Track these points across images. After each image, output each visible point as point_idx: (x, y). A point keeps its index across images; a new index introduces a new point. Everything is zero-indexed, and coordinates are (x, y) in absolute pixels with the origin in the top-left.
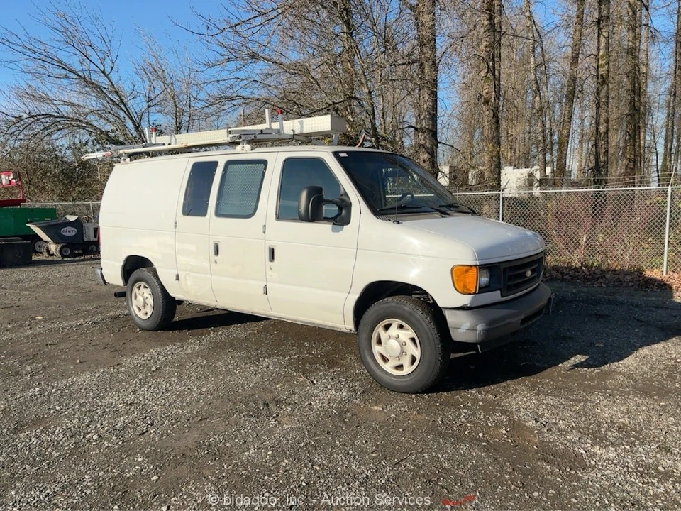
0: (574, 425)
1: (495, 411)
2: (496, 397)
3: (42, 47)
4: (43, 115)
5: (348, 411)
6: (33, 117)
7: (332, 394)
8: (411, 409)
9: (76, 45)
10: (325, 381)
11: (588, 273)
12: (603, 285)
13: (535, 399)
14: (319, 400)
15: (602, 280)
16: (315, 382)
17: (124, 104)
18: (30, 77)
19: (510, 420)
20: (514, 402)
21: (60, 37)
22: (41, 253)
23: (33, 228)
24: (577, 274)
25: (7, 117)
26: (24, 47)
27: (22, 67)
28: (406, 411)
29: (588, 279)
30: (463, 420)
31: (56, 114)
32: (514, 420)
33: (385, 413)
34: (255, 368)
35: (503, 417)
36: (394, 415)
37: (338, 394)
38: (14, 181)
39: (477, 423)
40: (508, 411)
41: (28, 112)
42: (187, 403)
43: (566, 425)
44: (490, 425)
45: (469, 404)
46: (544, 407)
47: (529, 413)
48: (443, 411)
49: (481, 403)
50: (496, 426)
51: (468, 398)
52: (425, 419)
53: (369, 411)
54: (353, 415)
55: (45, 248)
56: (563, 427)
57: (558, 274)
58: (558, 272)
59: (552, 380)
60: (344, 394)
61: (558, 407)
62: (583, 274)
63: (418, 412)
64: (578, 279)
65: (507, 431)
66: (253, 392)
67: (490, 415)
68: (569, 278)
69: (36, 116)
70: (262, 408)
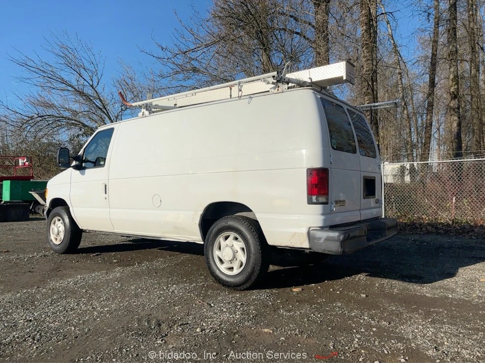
0: (479, 355)
1: (390, 338)
2: (390, 323)
3: (50, 69)
4: (48, 115)
5: (237, 332)
6: (40, 117)
7: (225, 316)
8: (301, 333)
9: (73, 67)
10: (222, 305)
11: (459, 228)
12: (473, 237)
13: (432, 327)
14: (212, 321)
15: (471, 234)
16: (212, 305)
17: (105, 109)
18: (40, 89)
19: (407, 348)
20: (409, 329)
21: (62, 61)
22: (39, 213)
23: (34, 195)
24: (449, 228)
25: (23, 116)
26: (38, 69)
27: (35, 82)
28: (296, 335)
29: (459, 233)
30: (356, 346)
31: (57, 115)
32: (412, 348)
33: (275, 336)
34: (162, 292)
35: (399, 344)
36: (283, 338)
37: (231, 316)
38: (27, 163)
39: (372, 349)
40: (404, 338)
41: (37, 113)
42: (84, 321)
43: (470, 354)
44: (386, 352)
45: (363, 330)
46: (442, 335)
47: (427, 341)
48: (335, 336)
49: (374, 329)
50: (393, 353)
51: (361, 323)
52: (316, 343)
53: (259, 334)
54: (241, 336)
55: (42, 210)
56: (467, 356)
57: (433, 229)
58: (433, 227)
59: (446, 310)
60: (237, 316)
61: (457, 336)
62: (455, 229)
63: (309, 336)
64: (451, 233)
65: (406, 360)
66: (151, 313)
67: (386, 342)
68: (443, 232)
69: (43, 116)
70: (153, 327)
